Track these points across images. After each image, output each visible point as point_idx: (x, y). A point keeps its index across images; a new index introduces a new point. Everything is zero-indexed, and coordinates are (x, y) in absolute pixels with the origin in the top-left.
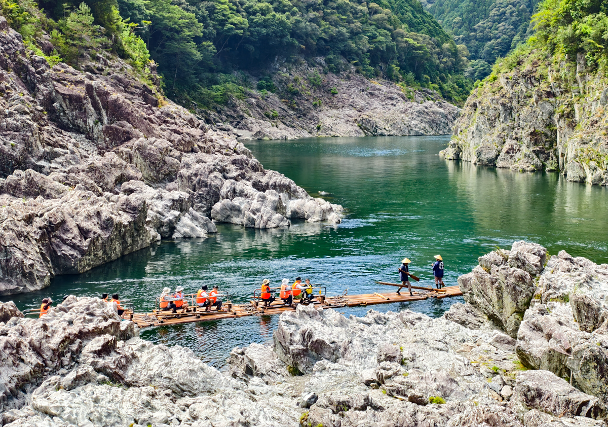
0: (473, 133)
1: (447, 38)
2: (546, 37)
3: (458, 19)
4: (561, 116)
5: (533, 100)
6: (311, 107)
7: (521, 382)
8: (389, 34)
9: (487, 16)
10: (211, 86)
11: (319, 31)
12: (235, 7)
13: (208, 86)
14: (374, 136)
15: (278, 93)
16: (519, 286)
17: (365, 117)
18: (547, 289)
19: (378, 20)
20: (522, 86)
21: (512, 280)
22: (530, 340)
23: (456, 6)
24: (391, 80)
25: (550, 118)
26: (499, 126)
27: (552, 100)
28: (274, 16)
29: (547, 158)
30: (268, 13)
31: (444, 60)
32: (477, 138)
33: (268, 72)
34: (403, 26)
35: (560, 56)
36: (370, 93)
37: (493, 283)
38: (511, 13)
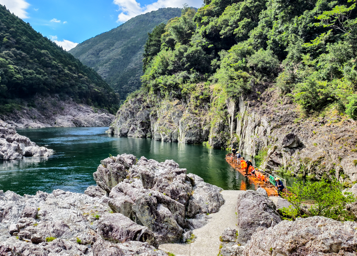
0: (118, 123)
1: (111, 90)
2: (146, 85)
3: (116, 84)
4: (152, 115)
5: (141, 109)
6: (52, 114)
7: (101, 222)
8: (87, 86)
9: (127, 83)
10: (4, 104)
11: (56, 83)
12: (17, 71)
13: (3, 105)
14: (80, 127)
15: (37, 108)
16: (119, 173)
17: (76, 119)
18: (132, 173)
19: (82, 80)
20: (137, 104)
21: (116, 170)
22: (116, 197)
23: (115, 79)
24: (88, 105)
25: (148, 116)
26: (129, 120)
27: (148, 109)
28: (36, 76)
29: (147, 132)
30: (33, 74)
31: (110, 98)
32: (120, 125)
33: (32, 99)
34: (93, 84)
35: (151, 92)
36: (79, 110)
37: (106, 172)
38: (136, 83)
